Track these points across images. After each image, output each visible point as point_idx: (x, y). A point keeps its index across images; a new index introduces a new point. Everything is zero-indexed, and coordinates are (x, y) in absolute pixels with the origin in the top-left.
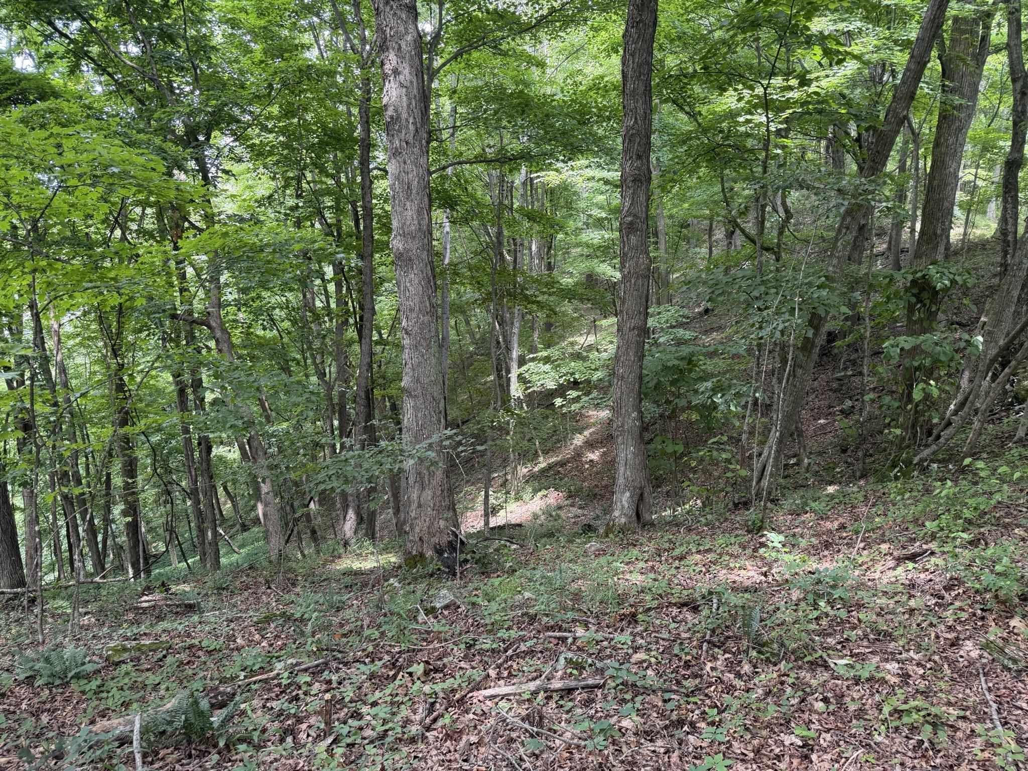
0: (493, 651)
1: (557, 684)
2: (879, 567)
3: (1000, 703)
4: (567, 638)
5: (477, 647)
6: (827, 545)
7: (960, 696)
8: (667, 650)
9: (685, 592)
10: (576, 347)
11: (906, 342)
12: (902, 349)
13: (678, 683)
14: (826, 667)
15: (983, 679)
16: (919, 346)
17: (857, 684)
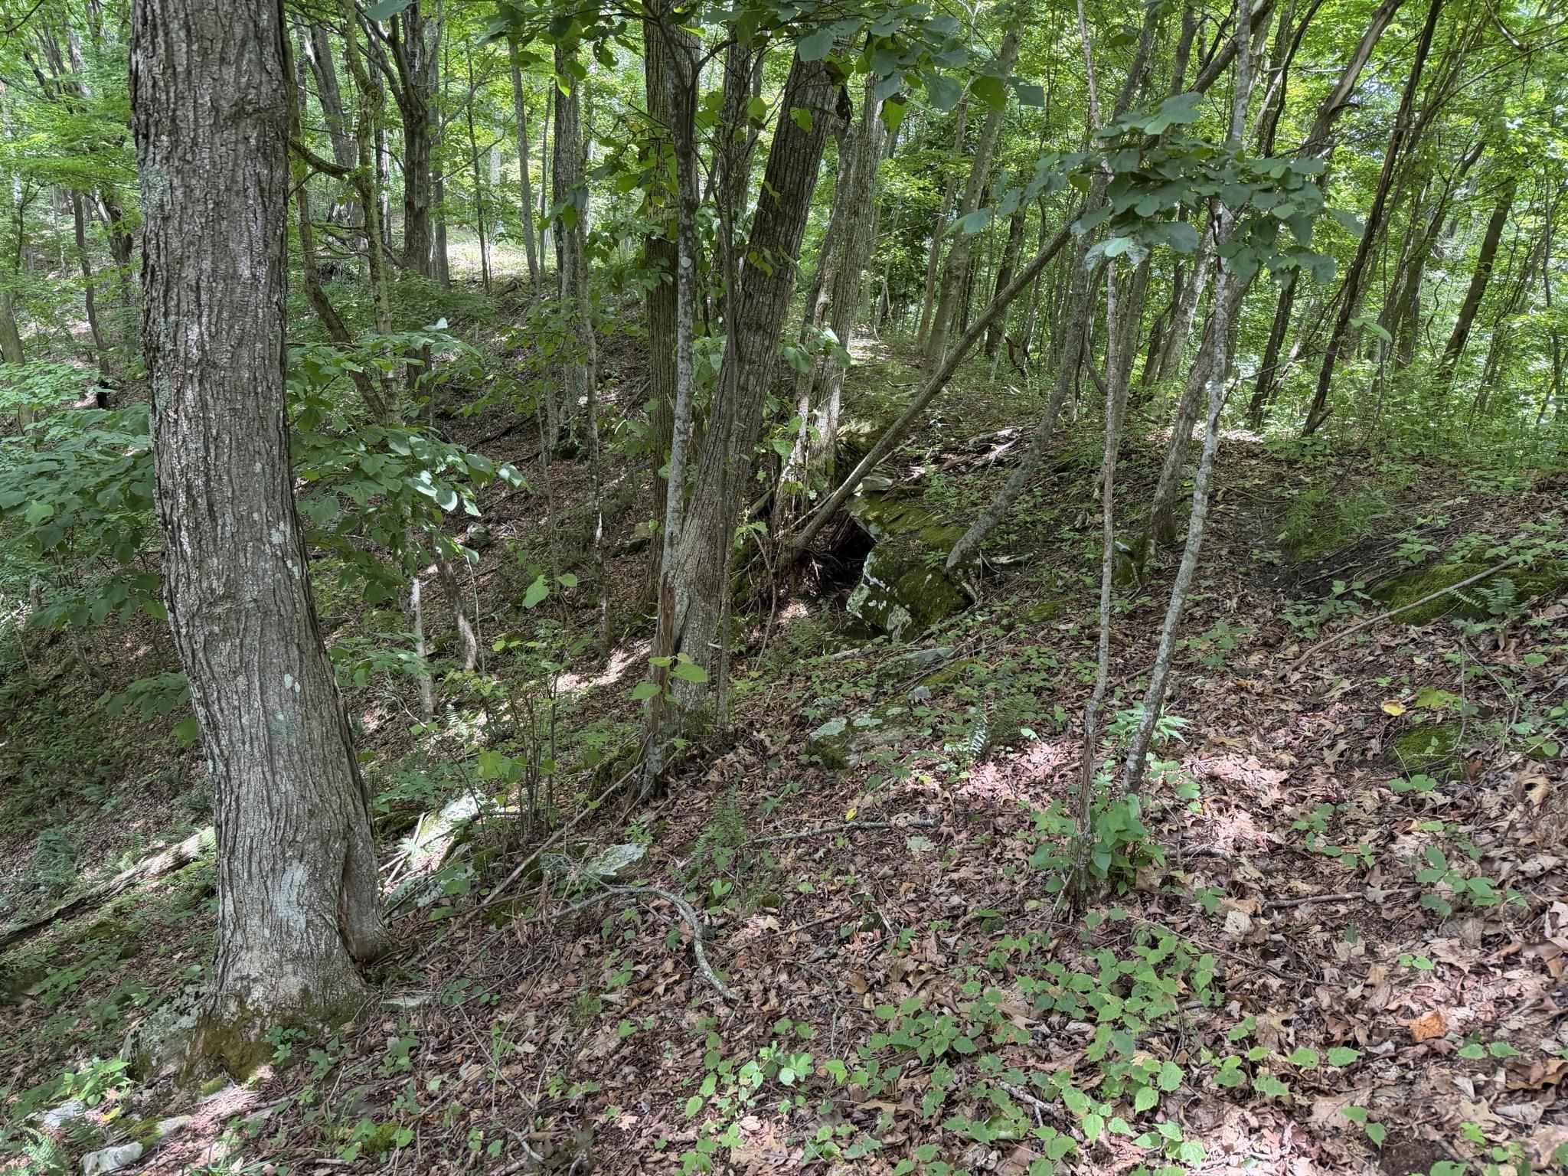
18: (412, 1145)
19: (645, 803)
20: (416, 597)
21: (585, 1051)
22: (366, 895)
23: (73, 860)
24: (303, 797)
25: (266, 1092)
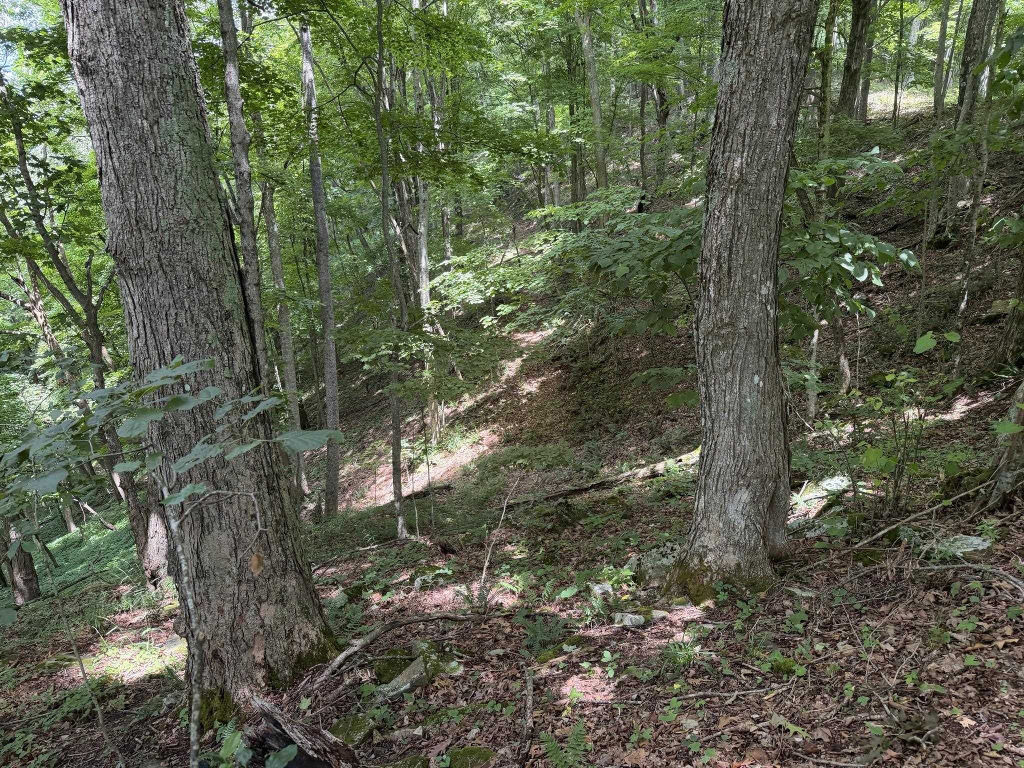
18: (805, 677)
19: (992, 512)
20: (815, 340)
21: (933, 664)
22: (780, 519)
23: (600, 460)
24: (754, 451)
25: (710, 615)
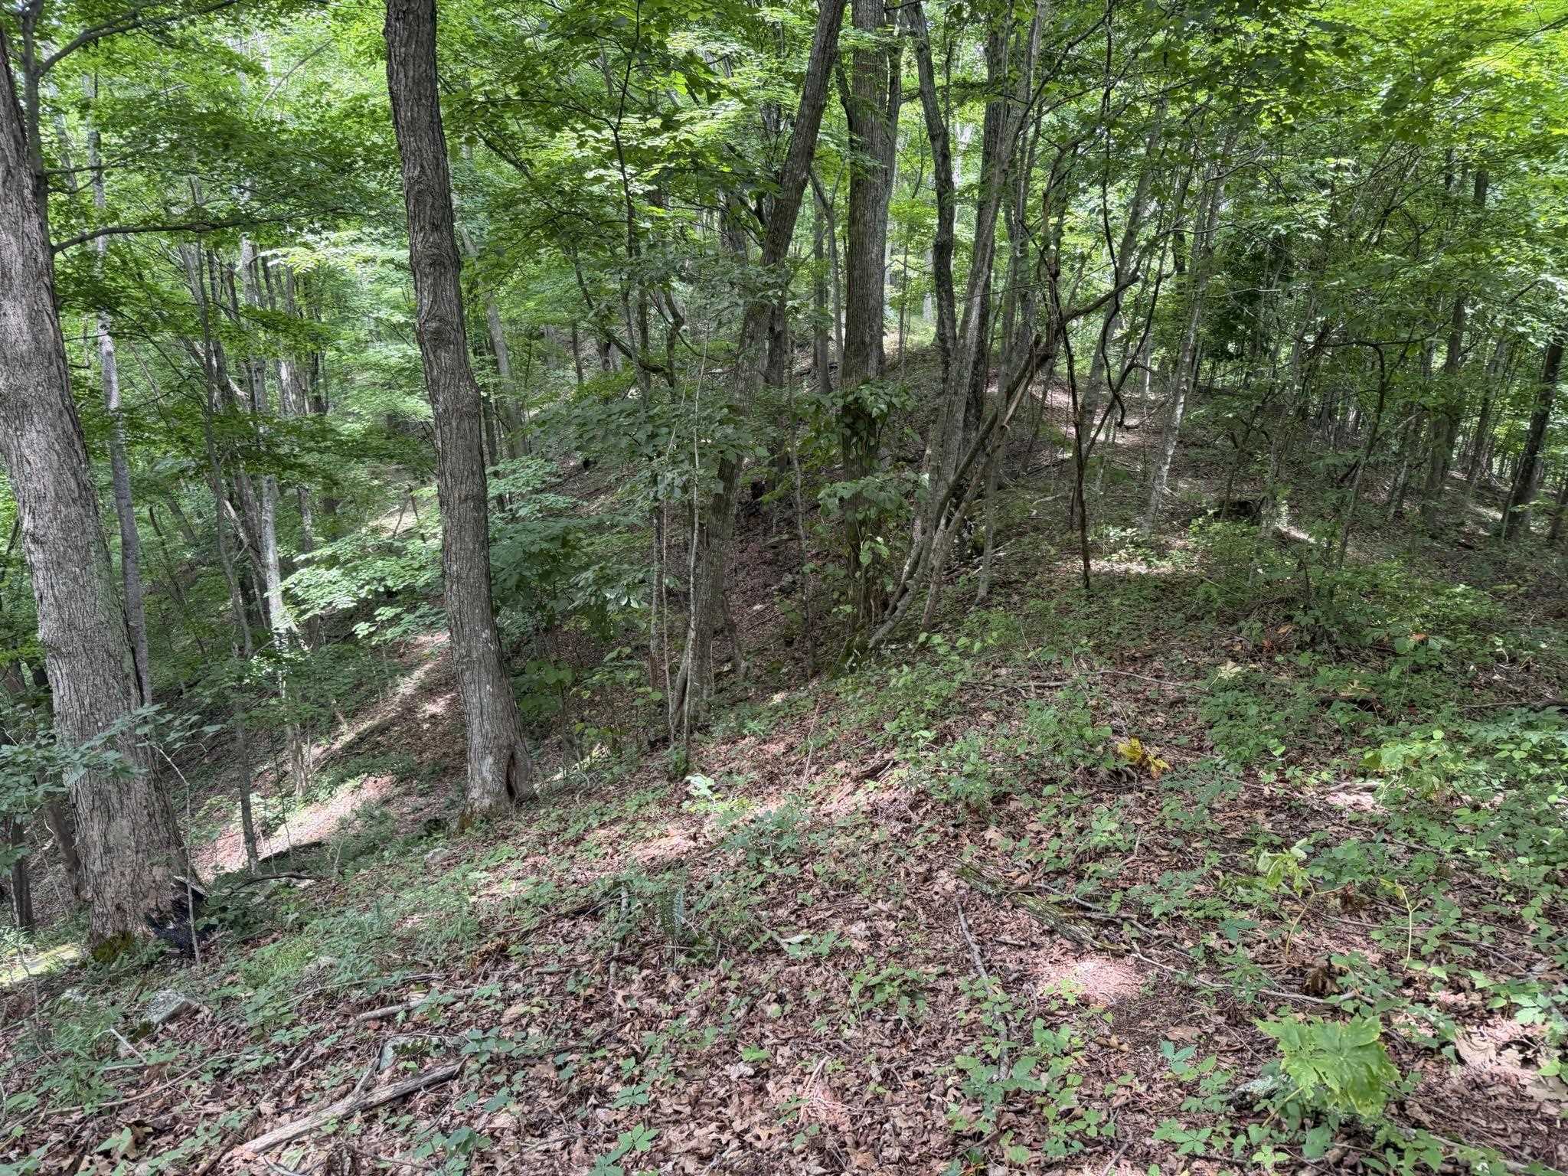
0: (266, 1069)
1: (382, 1093)
2: (835, 796)
3: (983, 943)
4: (395, 1014)
5: (236, 1071)
6: (772, 778)
7: (939, 946)
8: (557, 988)
9: (583, 893)
10: (385, 536)
11: (845, 489)
12: (841, 499)
13: (577, 1034)
14: (779, 951)
15: (962, 916)
16: (861, 492)
17: (818, 965)
